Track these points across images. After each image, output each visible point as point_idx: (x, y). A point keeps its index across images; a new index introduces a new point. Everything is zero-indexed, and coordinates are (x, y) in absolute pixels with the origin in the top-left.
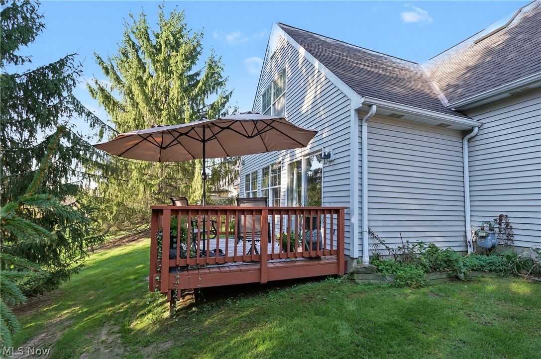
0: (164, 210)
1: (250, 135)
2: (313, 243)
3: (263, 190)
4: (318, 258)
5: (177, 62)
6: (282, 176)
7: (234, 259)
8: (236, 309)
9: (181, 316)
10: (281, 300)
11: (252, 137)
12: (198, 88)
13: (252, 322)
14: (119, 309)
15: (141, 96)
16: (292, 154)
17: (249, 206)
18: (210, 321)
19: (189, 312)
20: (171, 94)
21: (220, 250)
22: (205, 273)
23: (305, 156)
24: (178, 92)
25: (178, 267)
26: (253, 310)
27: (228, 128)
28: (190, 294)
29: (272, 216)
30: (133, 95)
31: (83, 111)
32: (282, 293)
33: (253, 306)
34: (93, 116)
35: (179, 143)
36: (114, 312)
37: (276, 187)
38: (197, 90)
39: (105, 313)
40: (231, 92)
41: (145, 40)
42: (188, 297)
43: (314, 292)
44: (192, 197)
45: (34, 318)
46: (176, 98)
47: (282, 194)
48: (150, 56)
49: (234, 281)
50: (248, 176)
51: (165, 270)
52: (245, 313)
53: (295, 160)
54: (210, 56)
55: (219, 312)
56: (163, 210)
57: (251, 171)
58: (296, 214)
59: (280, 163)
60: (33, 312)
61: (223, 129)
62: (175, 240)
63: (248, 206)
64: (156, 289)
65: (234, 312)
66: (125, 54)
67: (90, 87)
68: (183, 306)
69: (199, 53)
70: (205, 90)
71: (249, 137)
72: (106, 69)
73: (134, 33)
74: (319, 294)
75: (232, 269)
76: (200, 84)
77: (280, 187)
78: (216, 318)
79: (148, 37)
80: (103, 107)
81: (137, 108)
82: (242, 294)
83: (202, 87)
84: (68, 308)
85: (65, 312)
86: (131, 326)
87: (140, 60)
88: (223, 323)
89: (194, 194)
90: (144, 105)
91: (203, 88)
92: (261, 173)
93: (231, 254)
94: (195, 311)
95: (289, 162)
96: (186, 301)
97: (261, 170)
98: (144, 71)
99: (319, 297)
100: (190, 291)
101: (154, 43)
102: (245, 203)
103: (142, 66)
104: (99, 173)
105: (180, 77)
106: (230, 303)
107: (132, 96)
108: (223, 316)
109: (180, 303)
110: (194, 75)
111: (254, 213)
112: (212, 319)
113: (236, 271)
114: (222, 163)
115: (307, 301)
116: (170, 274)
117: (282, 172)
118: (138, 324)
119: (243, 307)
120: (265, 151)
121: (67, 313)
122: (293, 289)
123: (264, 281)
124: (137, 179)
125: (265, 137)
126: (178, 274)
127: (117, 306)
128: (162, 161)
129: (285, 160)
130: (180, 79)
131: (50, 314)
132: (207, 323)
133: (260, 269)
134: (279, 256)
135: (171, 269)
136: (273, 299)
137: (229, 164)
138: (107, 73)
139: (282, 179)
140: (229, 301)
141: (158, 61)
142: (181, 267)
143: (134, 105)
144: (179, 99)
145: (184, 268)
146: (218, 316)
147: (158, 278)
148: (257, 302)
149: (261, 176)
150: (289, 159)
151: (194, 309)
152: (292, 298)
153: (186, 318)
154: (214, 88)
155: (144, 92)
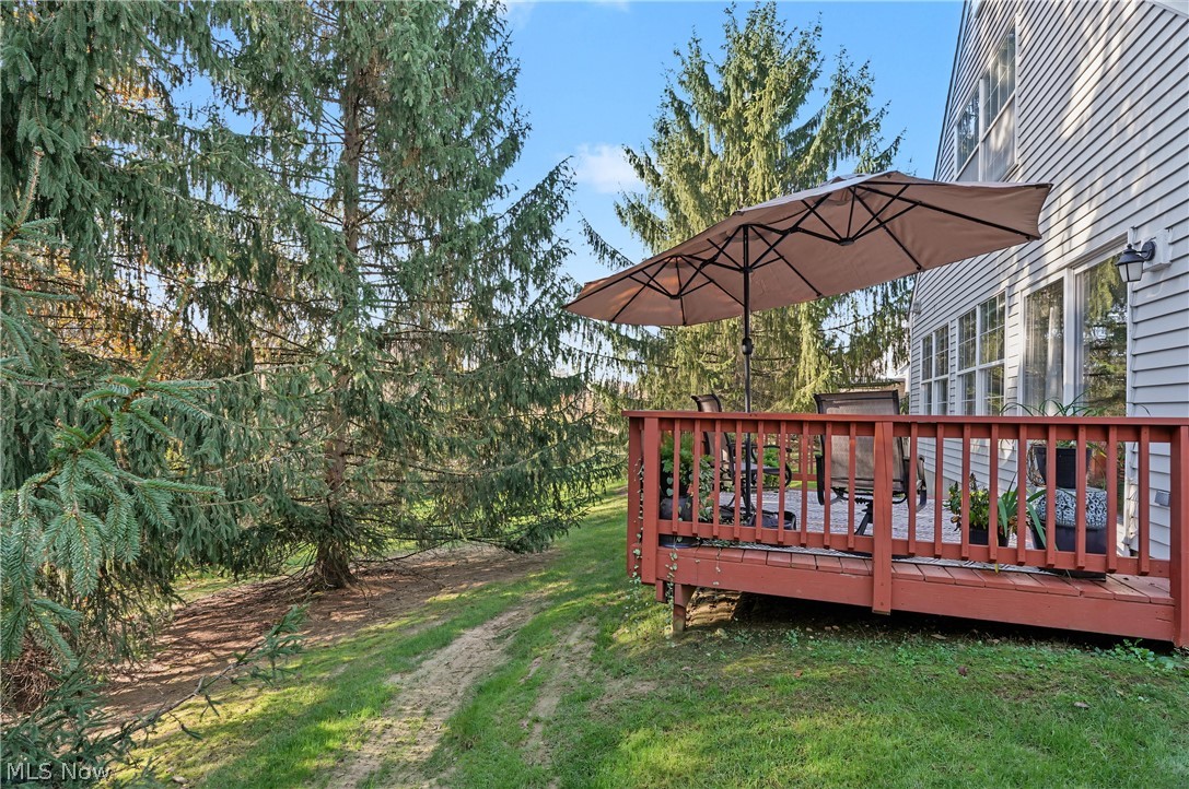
0: (646, 420)
1: (844, 236)
2: (1088, 530)
3: (962, 376)
4: (1097, 578)
5: (761, 109)
6: (1008, 332)
7: (824, 540)
8: (803, 657)
9: (689, 640)
10: (930, 668)
11: (853, 239)
12: (812, 153)
13: (823, 697)
14: (612, 600)
15: (691, 202)
16: (1036, 266)
17: (855, 413)
18: (737, 665)
19: (708, 635)
20: (752, 183)
21: (786, 513)
22: (729, 560)
23: (1071, 266)
24: (763, 175)
25: (677, 537)
26: (844, 670)
27: (795, 229)
28: (729, 600)
29: (933, 441)
30: (675, 203)
31: (606, 251)
32: (941, 649)
33: (844, 661)
34: (620, 257)
35: (711, 281)
36: (604, 603)
37: (994, 364)
38: (809, 158)
39: (589, 601)
40: (897, 140)
41: (700, 90)
42: (724, 605)
43: (1048, 674)
44: (797, 396)
45: (515, 587)
46: (761, 187)
47: (1008, 384)
48: (710, 118)
49: (799, 591)
50: (928, 340)
51: (651, 539)
52: (819, 674)
53: (1043, 284)
54: (837, 72)
55: (763, 653)
56: (643, 419)
57: (935, 328)
58: (1018, 437)
59: (1002, 297)
60: (518, 576)
61: (784, 233)
62: (669, 480)
63: (845, 413)
64: (635, 574)
65: (794, 663)
66: (664, 130)
67: (618, 207)
68: (705, 621)
69: (814, 76)
70: (826, 153)
71: (842, 241)
72: (639, 166)
73: (682, 83)
74: (1066, 686)
75: (796, 560)
76: (817, 142)
77: (1003, 366)
78: (751, 664)
79: (707, 81)
80: (637, 235)
81: (685, 225)
82: (835, 627)
83: (819, 148)
84: (556, 581)
85: (550, 586)
86: (615, 635)
87: (691, 131)
88: (761, 680)
89: (803, 390)
90: (698, 217)
91: (822, 150)
92: (957, 331)
93: (815, 525)
94: (719, 637)
95: (1027, 292)
96: (717, 612)
97: (957, 323)
98: (701, 151)
99: (1059, 693)
100: (732, 594)
101: (719, 88)
102: (837, 406)
103: (698, 140)
104: (632, 355)
105: (769, 141)
106: (795, 641)
107: (674, 206)
108: (768, 664)
109: (700, 614)
110: (805, 127)
111: (853, 430)
112: (746, 662)
113: (808, 567)
114: (874, 314)
115: (1013, 693)
116: (662, 548)
117: (1008, 322)
118: (624, 635)
119: (821, 658)
120: (915, 269)
121: (551, 589)
122: (975, 649)
123: (882, 606)
124: (685, 364)
125: (903, 233)
126: (674, 551)
127: (612, 594)
128: (688, 322)
129: (1018, 288)
130: (766, 145)
131: (533, 583)
132: (729, 668)
133: (871, 575)
134: (957, 552)
135: (664, 540)
136: (908, 659)
137: (893, 316)
138: (642, 174)
139: (1008, 342)
140: (793, 635)
141: (724, 123)
142: (684, 537)
143: (679, 223)
144: (767, 189)
145: (691, 541)
146: (757, 661)
147: (637, 551)
148: (859, 655)
149: (957, 338)
150: (1028, 281)
151: (718, 632)
152: (963, 673)
153: (697, 645)
154: (849, 142)
155: (695, 192)
